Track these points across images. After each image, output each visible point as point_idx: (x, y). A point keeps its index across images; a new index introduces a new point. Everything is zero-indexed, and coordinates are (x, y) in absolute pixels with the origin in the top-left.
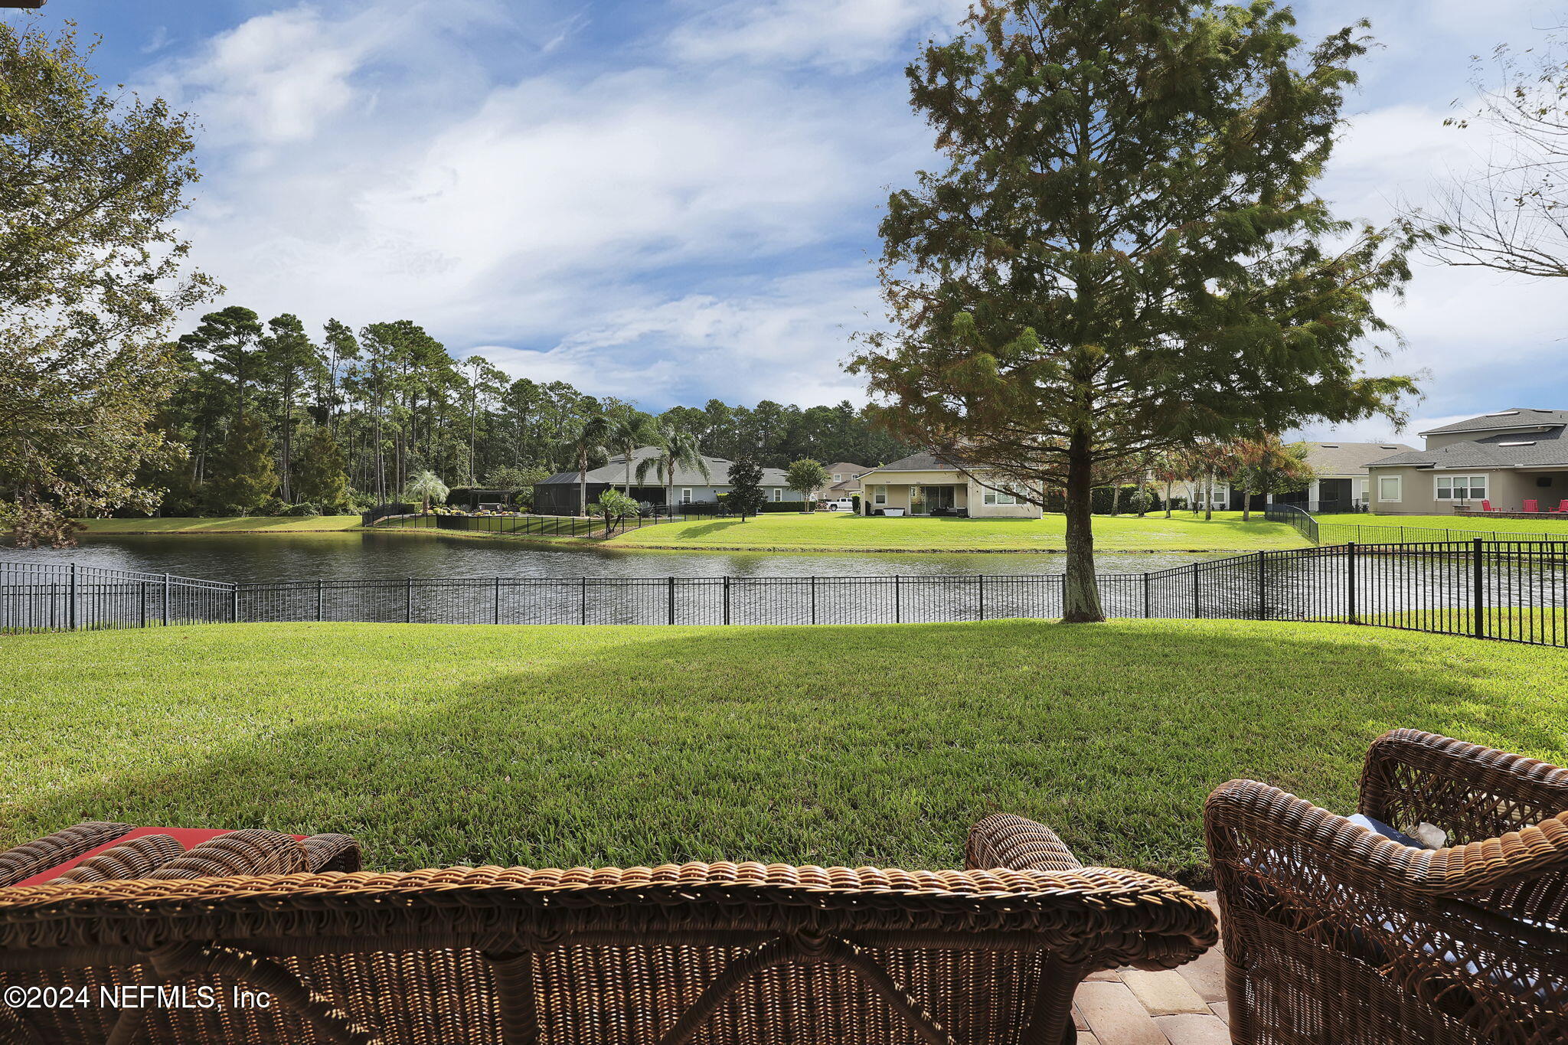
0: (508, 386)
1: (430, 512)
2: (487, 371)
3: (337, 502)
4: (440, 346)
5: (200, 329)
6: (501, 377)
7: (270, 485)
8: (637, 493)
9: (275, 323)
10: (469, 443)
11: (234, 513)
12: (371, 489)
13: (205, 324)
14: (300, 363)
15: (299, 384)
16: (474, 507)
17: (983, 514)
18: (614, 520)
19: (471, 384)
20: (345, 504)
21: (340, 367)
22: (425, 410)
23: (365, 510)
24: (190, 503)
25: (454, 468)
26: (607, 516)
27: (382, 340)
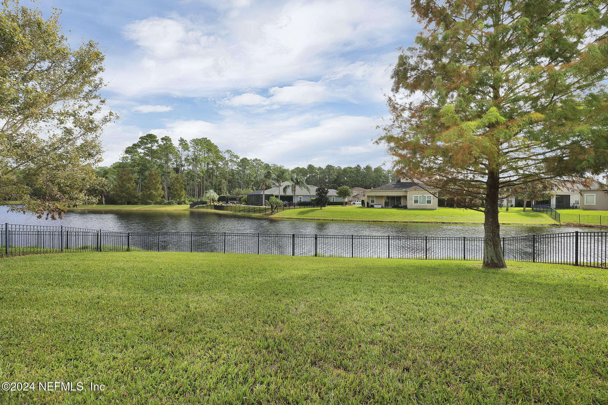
0: (239, 160)
1: (212, 204)
2: (232, 155)
3: (182, 200)
4: (216, 146)
5: (139, 142)
6: (237, 157)
7: (160, 194)
8: (283, 198)
9: (162, 139)
10: (226, 180)
11: (149, 204)
12: (194, 196)
13: (140, 140)
14: (171, 153)
15: (171, 160)
16: (227, 202)
17: (413, 207)
18: (274, 208)
19: (227, 159)
20: (184, 201)
21: (184, 154)
22: (212, 169)
23: (191, 203)
24: (136, 200)
25: (221, 189)
26: (272, 206)
27: (197, 145)
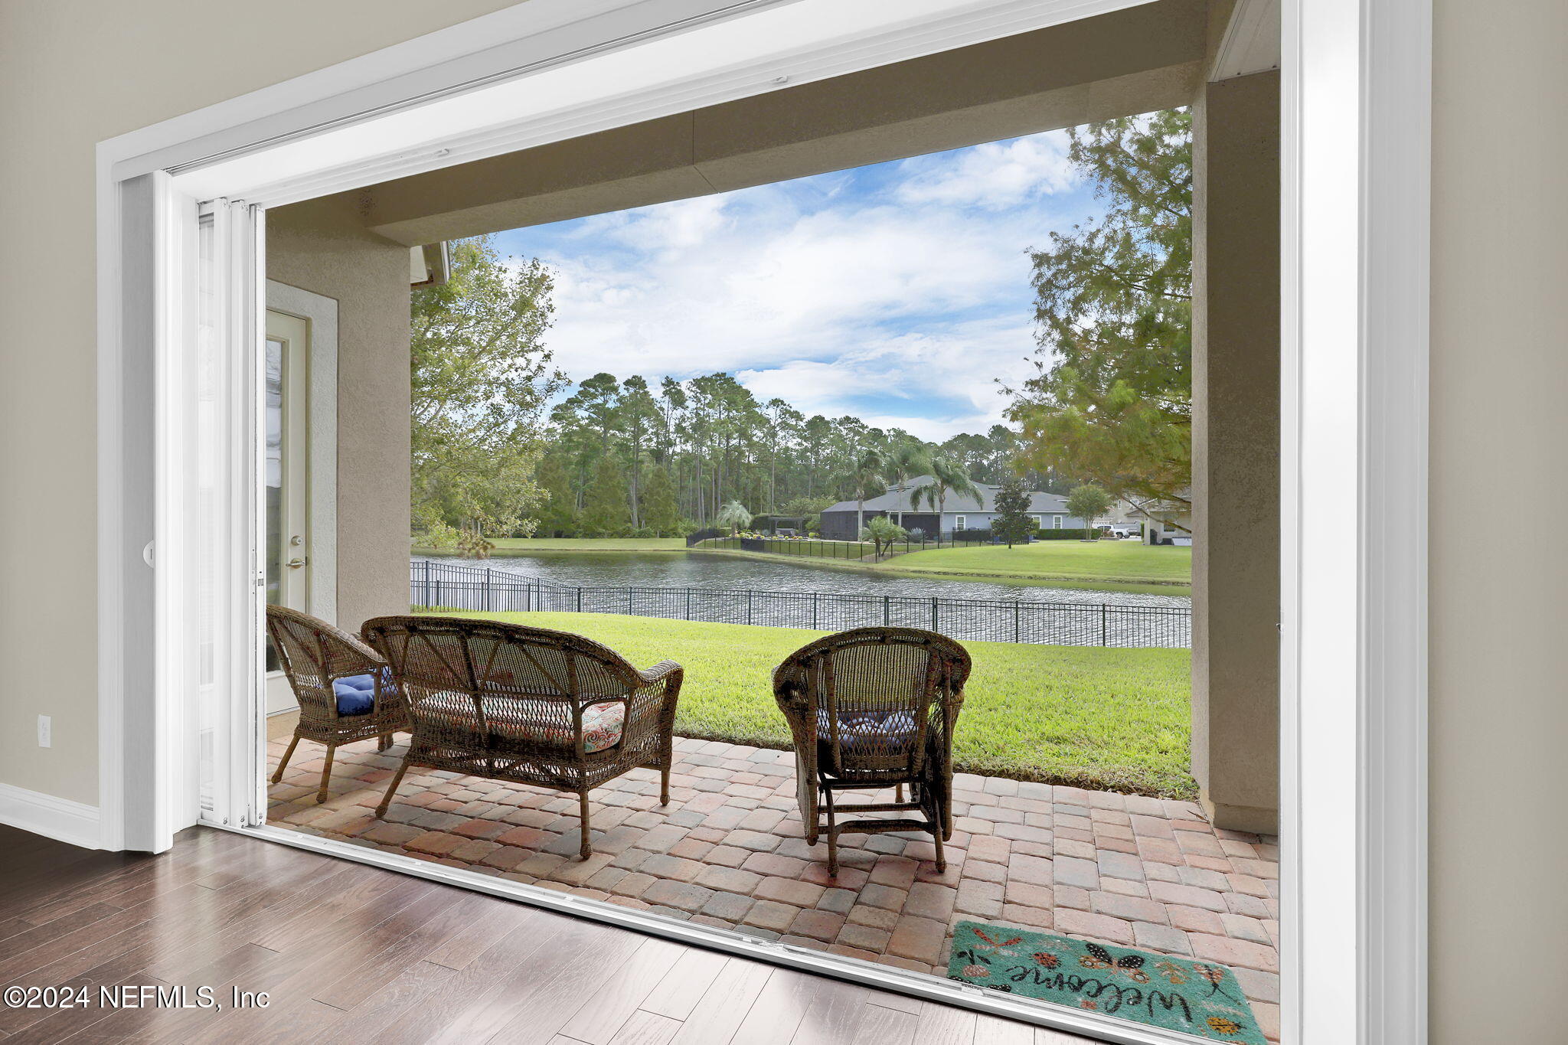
0: (802, 424)
1: (738, 536)
2: (786, 412)
3: (669, 528)
4: (747, 392)
5: (580, 392)
6: (797, 416)
7: (623, 513)
8: (909, 521)
9: (627, 383)
10: (770, 475)
12: (695, 516)
13: (582, 388)
14: (645, 414)
15: (645, 431)
16: (773, 533)
18: (883, 545)
19: (772, 423)
20: (676, 529)
21: (673, 417)
22: (737, 448)
23: (688, 533)
24: (572, 527)
25: (758, 499)
26: (877, 542)
27: (703, 392)
